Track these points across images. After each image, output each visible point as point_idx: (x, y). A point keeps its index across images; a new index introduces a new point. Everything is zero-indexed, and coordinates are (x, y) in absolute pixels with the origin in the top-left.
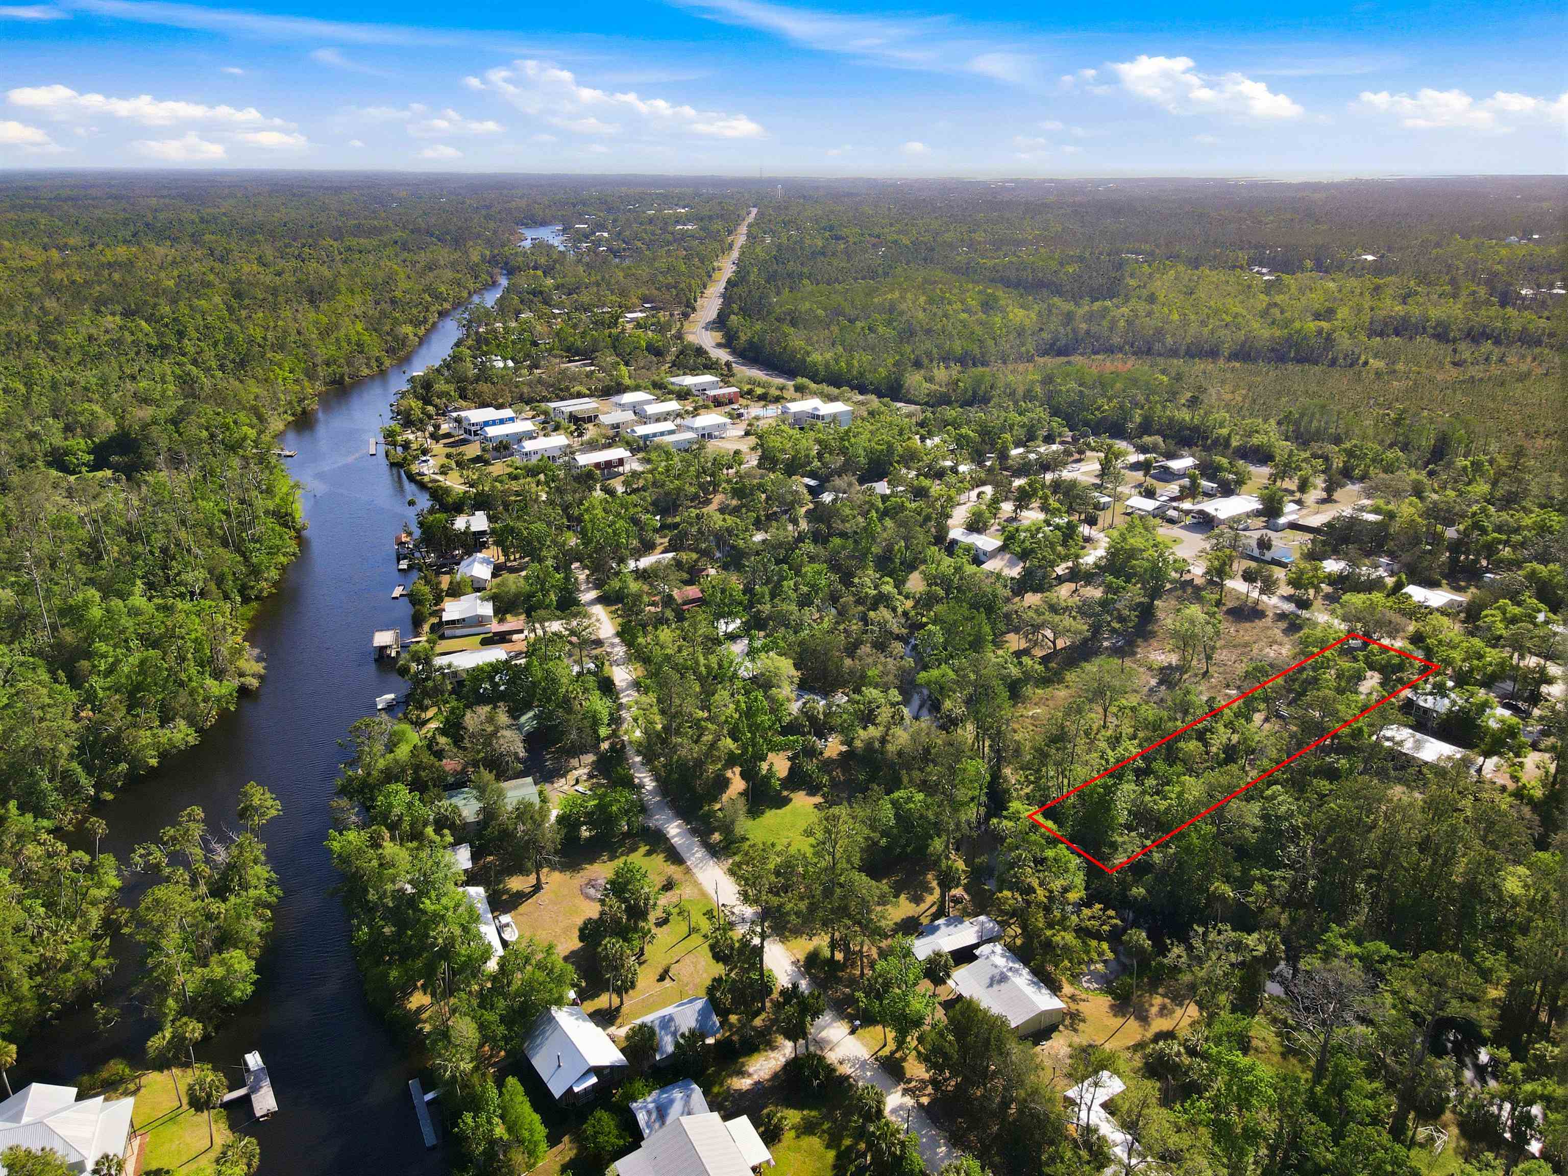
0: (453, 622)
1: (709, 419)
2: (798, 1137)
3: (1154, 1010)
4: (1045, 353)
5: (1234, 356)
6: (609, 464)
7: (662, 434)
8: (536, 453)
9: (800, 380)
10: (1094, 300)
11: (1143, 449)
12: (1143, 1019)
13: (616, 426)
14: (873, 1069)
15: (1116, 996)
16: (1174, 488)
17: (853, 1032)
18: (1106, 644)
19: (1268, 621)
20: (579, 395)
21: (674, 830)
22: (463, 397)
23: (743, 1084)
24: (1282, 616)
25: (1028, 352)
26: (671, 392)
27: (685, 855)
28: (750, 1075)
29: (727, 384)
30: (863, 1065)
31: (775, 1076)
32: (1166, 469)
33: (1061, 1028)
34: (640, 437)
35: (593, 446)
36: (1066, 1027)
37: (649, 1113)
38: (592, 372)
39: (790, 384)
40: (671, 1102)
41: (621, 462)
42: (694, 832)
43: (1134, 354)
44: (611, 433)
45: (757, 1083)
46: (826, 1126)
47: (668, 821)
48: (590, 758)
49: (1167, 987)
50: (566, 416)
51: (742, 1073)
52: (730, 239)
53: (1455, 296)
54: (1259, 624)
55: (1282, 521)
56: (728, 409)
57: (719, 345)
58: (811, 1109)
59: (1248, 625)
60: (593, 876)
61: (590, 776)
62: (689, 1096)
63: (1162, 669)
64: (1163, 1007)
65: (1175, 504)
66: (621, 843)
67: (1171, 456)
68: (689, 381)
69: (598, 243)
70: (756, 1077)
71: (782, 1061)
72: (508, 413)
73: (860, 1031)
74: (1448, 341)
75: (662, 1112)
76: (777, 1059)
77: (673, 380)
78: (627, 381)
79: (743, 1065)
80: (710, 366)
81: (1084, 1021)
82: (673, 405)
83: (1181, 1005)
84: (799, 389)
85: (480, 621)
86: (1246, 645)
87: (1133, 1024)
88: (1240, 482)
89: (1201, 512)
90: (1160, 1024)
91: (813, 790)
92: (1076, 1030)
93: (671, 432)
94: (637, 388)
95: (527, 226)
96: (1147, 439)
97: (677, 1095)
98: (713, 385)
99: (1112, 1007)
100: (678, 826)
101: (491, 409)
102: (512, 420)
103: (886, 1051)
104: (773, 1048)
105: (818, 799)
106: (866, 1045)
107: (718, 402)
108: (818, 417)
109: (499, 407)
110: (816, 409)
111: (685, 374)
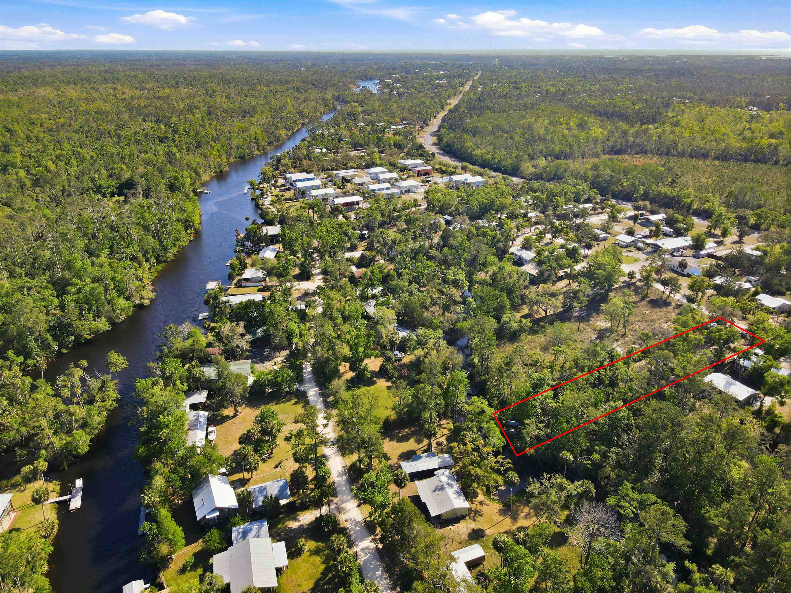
0: (246, 279)
1: (412, 183)
2: (310, 555)
4: (607, 153)
5: (717, 158)
6: (351, 204)
7: (382, 189)
8: (317, 196)
9: (465, 164)
14: (361, 526)
17: (358, 506)
18: (575, 314)
19: (670, 309)
20: (352, 168)
21: (312, 393)
22: (295, 167)
23: (293, 525)
24: (679, 306)
25: (597, 152)
26: (398, 168)
28: (299, 521)
30: (357, 523)
31: (311, 523)
33: (467, 518)
35: (346, 194)
36: (470, 518)
37: (239, 533)
38: (363, 156)
40: (251, 530)
41: (357, 203)
42: (321, 394)
43: (659, 154)
44: (357, 188)
46: (326, 552)
47: (311, 388)
51: (295, 519)
54: (665, 309)
56: (423, 178)
59: (658, 310)
62: (261, 528)
63: (601, 330)
68: (408, 162)
71: (318, 516)
72: (311, 175)
75: (245, 534)
76: (316, 514)
77: (400, 161)
78: (377, 162)
80: (423, 155)
81: (481, 516)
82: (393, 175)
83: (538, 514)
85: (259, 279)
86: (652, 321)
88: (687, 230)
90: (523, 523)
92: (474, 520)
93: (387, 189)
94: (381, 165)
96: (641, 203)
98: (422, 165)
99: (500, 510)
100: (315, 391)
101: (305, 173)
102: (313, 179)
103: (371, 518)
107: (419, 174)
108: (467, 184)
109: (309, 172)
110: (466, 179)
111: (409, 159)
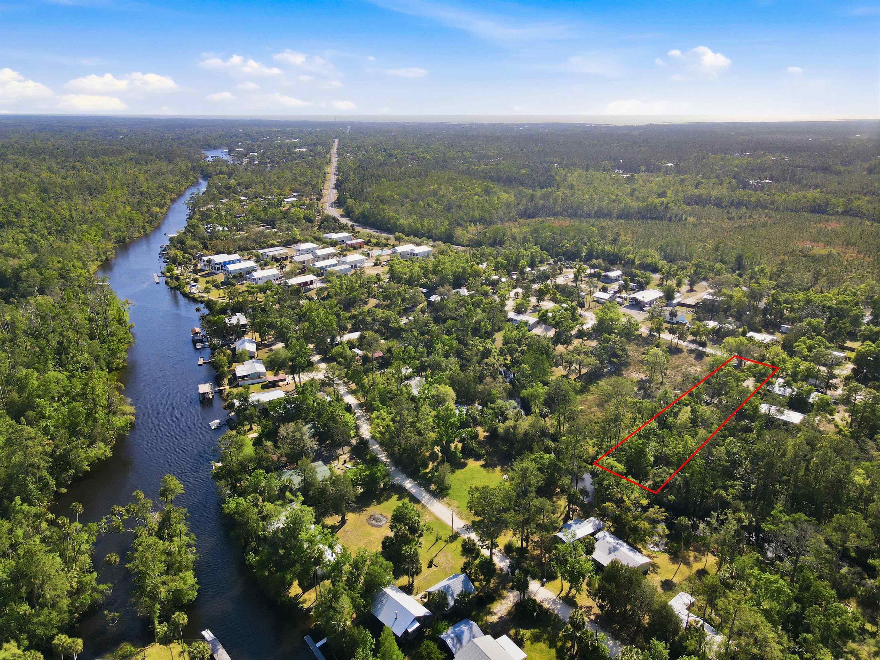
0: (243, 377)
1: (354, 257)
2: (532, 643)
3: (692, 559)
4: (522, 217)
5: (619, 217)
6: (305, 284)
7: (330, 266)
8: (260, 279)
9: (397, 234)
10: (542, 188)
11: (593, 267)
12: (688, 564)
13: (303, 262)
14: (559, 604)
15: (670, 554)
16: (615, 286)
17: (543, 585)
18: (606, 370)
19: (685, 354)
20: (273, 246)
21: (408, 484)
22: (205, 247)
23: (494, 619)
24: (691, 351)
25: (513, 216)
26: (326, 242)
27: (419, 498)
28: (495, 614)
29: (356, 237)
30: (554, 601)
31: (509, 613)
32: (607, 277)
33: (649, 572)
34: (319, 268)
35: (292, 274)
36: (652, 572)
37: (452, 639)
38: (276, 232)
39: (392, 236)
40: (462, 632)
41: (311, 282)
42: (420, 485)
43: (569, 216)
44: (301, 266)
45: (501, 618)
46: (545, 637)
47: (404, 480)
48: (347, 449)
49: (694, 546)
50: (270, 257)
51: (491, 613)
52: (329, 156)
53: (721, 184)
54: (682, 355)
55: (675, 302)
56: (361, 251)
57: (342, 216)
58: (534, 628)
59: (675, 356)
60: (372, 513)
61: (351, 459)
62: (471, 628)
63: (639, 382)
65: (618, 295)
66: (382, 495)
67: (607, 270)
68: (334, 236)
69: (253, 158)
70: (499, 615)
71: (511, 604)
72: (236, 257)
73: (546, 584)
74: (722, 208)
75: (459, 638)
76: (508, 604)
77: (325, 235)
78: (299, 237)
79: (490, 608)
80: (342, 228)
81: (659, 568)
82: (331, 250)
83: (704, 555)
84: (397, 239)
85: (259, 375)
86: (678, 367)
87: (683, 567)
88: (648, 283)
89: (634, 299)
90: (697, 566)
91: (477, 458)
92: (657, 573)
93: (335, 265)
94: (306, 241)
95: (206, 150)
96: (594, 261)
97: (464, 628)
98: (349, 238)
99: (670, 559)
100: (410, 483)
101: (225, 255)
102: (239, 260)
103: (563, 594)
104: (504, 598)
105: (482, 462)
106: (552, 591)
107: (355, 248)
108: (414, 254)
109: (229, 253)
110: (413, 250)
111: (330, 232)
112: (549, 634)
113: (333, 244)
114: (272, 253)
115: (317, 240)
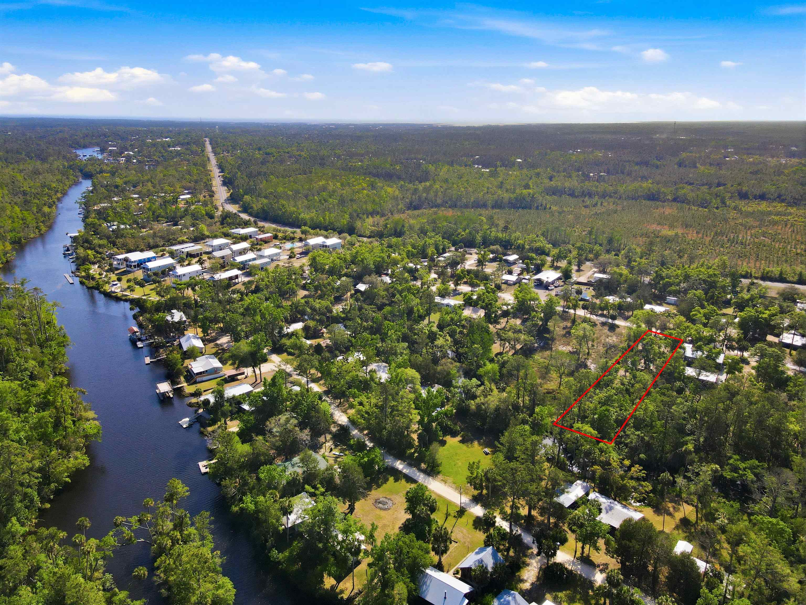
0: (201, 373)
8: (184, 275)
10: (421, 182)
11: (492, 252)
12: (670, 514)
14: (579, 564)
16: (517, 269)
18: (536, 345)
19: (599, 327)
20: (183, 242)
23: (526, 586)
27: (415, 478)
28: (526, 581)
29: (263, 232)
30: (573, 562)
32: (506, 261)
34: (240, 262)
38: (181, 229)
39: (298, 230)
45: (532, 584)
46: (578, 597)
48: (328, 436)
49: (669, 498)
50: (185, 254)
51: (522, 581)
54: (597, 328)
57: (240, 212)
58: (566, 590)
60: (376, 497)
64: (674, 508)
66: (379, 479)
68: (242, 231)
70: (530, 581)
72: (150, 254)
73: (560, 547)
76: (534, 570)
79: (519, 577)
84: (304, 232)
85: (215, 371)
87: (668, 518)
89: (539, 280)
91: (454, 434)
96: (492, 247)
102: (155, 258)
104: (528, 565)
108: (327, 246)
111: (237, 228)
112: (580, 593)
113: (244, 238)
114: (186, 250)
115: (226, 235)
